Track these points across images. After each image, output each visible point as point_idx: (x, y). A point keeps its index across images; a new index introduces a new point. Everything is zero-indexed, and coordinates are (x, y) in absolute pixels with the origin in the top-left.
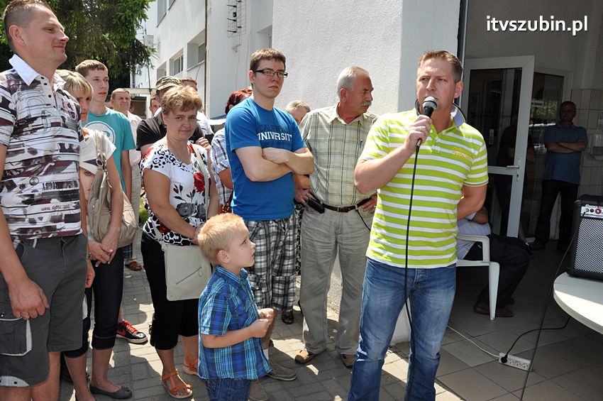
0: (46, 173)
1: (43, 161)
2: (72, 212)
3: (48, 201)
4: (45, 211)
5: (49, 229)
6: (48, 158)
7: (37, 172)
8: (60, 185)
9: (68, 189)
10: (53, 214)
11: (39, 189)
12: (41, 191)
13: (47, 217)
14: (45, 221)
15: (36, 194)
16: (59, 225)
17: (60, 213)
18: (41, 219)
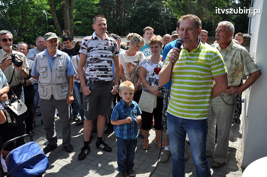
0: (95, 63)
1: (95, 59)
2: (103, 74)
3: (96, 71)
4: (95, 73)
5: (96, 78)
6: (96, 59)
7: (93, 62)
8: (99, 66)
9: (102, 68)
10: (97, 74)
11: (93, 67)
12: (94, 68)
13: (95, 75)
14: (95, 76)
15: (92, 68)
16: (99, 78)
17: (99, 74)
18: (94, 75)
